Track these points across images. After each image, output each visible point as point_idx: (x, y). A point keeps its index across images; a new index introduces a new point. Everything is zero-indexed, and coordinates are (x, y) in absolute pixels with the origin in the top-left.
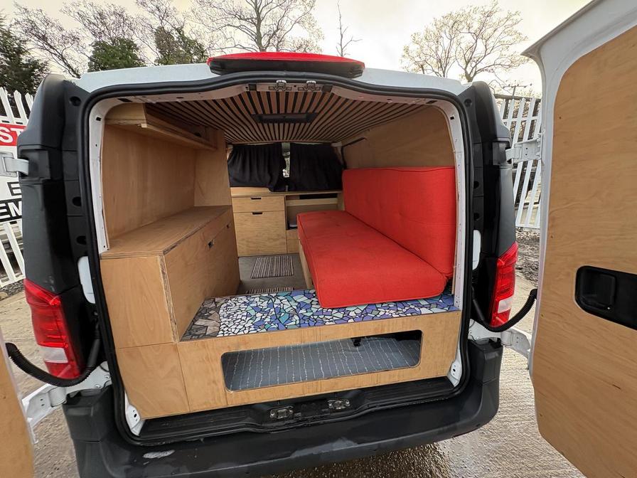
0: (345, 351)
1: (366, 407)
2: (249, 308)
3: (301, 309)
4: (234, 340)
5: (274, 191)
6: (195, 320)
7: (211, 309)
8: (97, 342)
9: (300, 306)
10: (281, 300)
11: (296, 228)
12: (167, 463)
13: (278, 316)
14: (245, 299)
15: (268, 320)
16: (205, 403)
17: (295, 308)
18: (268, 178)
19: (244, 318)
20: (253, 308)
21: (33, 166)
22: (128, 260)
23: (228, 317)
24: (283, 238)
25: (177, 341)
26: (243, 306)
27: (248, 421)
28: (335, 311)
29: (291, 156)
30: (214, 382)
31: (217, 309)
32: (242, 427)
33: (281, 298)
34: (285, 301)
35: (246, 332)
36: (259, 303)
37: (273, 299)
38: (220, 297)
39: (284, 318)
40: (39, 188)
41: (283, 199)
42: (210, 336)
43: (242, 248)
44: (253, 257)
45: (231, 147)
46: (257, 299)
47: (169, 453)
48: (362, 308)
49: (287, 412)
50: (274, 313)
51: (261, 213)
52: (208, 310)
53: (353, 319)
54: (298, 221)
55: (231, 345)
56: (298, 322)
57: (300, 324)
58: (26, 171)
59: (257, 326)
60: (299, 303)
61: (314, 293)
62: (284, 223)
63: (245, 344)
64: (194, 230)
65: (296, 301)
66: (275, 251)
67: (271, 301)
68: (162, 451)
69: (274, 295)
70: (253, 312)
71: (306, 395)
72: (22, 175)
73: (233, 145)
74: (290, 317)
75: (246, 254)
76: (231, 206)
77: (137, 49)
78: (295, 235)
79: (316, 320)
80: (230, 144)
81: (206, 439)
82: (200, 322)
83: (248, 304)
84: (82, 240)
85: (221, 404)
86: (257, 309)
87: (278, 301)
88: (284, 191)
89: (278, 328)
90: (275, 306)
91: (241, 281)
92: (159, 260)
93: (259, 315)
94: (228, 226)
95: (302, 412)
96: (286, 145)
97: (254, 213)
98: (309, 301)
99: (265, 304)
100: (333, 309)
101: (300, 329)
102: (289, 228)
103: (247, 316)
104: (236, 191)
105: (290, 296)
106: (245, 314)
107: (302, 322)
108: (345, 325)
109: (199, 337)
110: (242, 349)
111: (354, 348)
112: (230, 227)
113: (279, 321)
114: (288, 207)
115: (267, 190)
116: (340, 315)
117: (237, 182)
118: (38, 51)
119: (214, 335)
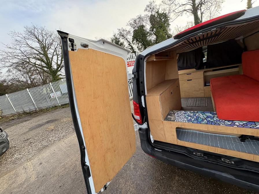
0: (233, 141)
1: (245, 167)
2: (185, 115)
3: (208, 118)
4: (180, 123)
5: (198, 70)
6: (167, 116)
7: (172, 114)
8: (145, 116)
9: (208, 117)
10: (199, 114)
11: (209, 85)
12: (160, 153)
13: (197, 119)
14: (184, 112)
15: (193, 119)
16: (171, 141)
17: (206, 117)
18: (195, 64)
19: (184, 118)
20: (187, 115)
21: (135, 76)
22: (151, 97)
23: (178, 116)
24: (202, 90)
25: (163, 120)
26: (183, 114)
27: (185, 151)
28: (226, 121)
29: (208, 51)
30: (173, 135)
31: (174, 114)
32: (182, 152)
33: (199, 113)
34: (201, 115)
35: (185, 122)
36: (189, 114)
37: (196, 113)
38: (175, 110)
39: (200, 120)
40: (136, 80)
41: (203, 73)
42: (172, 121)
43: (182, 94)
44: (187, 98)
45: (178, 55)
46: (189, 113)
47: (160, 151)
48: (244, 122)
49: (201, 155)
50: (196, 118)
51: (191, 80)
52: (171, 114)
53: (237, 126)
54: (211, 83)
55: (179, 125)
56: (206, 122)
57: (207, 123)
58: (133, 77)
59: (188, 121)
60: (208, 116)
61: (216, 113)
62: (203, 84)
63: (184, 125)
64: (167, 88)
65: (206, 115)
66: (198, 96)
67: (194, 114)
68: (159, 149)
69: (196, 112)
70: (187, 117)
71: (209, 151)
72: (133, 78)
73: (179, 54)
74: (203, 120)
75: (184, 97)
76: (178, 79)
77: (144, 27)
78: (208, 89)
79: (215, 123)
80: (178, 54)
81: (171, 151)
82: (169, 117)
83: (185, 114)
84: (142, 92)
85: (176, 143)
86: (188, 116)
87: (197, 114)
88: (204, 69)
89: (197, 123)
90: (196, 116)
91: (182, 107)
92: (159, 97)
93: (189, 118)
94: (177, 86)
95: (208, 157)
96: (205, 47)
97: (188, 80)
98: (213, 116)
99: (192, 114)
100: (225, 120)
101: (207, 125)
102: (205, 85)
103: (185, 117)
104: (180, 72)
105: (203, 113)
106: (184, 116)
107: (208, 122)
108: (232, 127)
109: (169, 120)
110: (183, 127)
111: (241, 142)
112: (178, 87)
113: (198, 120)
114: (205, 76)
115: (194, 70)
116: (230, 123)
117: (180, 68)
118: (122, 40)
119: (174, 121)
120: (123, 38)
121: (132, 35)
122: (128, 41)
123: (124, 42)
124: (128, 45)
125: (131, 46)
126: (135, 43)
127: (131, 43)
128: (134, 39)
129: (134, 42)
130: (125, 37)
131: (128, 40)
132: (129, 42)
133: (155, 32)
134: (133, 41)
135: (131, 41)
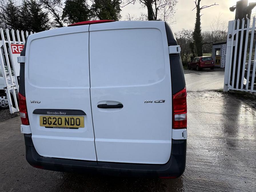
118: (44, 9)
120: (46, 7)
121: (64, 7)
122: (55, 14)
123: (49, 13)
124: (56, 20)
125: (60, 23)
126: (67, 20)
127: (61, 18)
128: (66, 14)
129: (65, 18)
130: (49, 6)
131: (56, 12)
132: (57, 16)
133: (98, 12)
134: (63, 16)
135: (61, 15)
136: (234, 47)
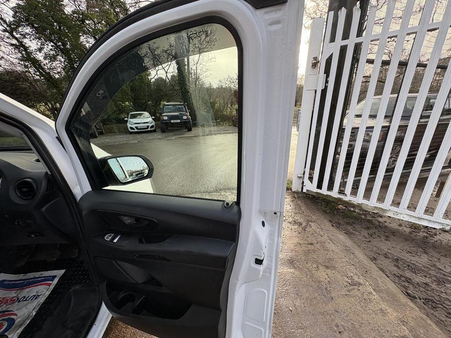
136: (324, 92)
